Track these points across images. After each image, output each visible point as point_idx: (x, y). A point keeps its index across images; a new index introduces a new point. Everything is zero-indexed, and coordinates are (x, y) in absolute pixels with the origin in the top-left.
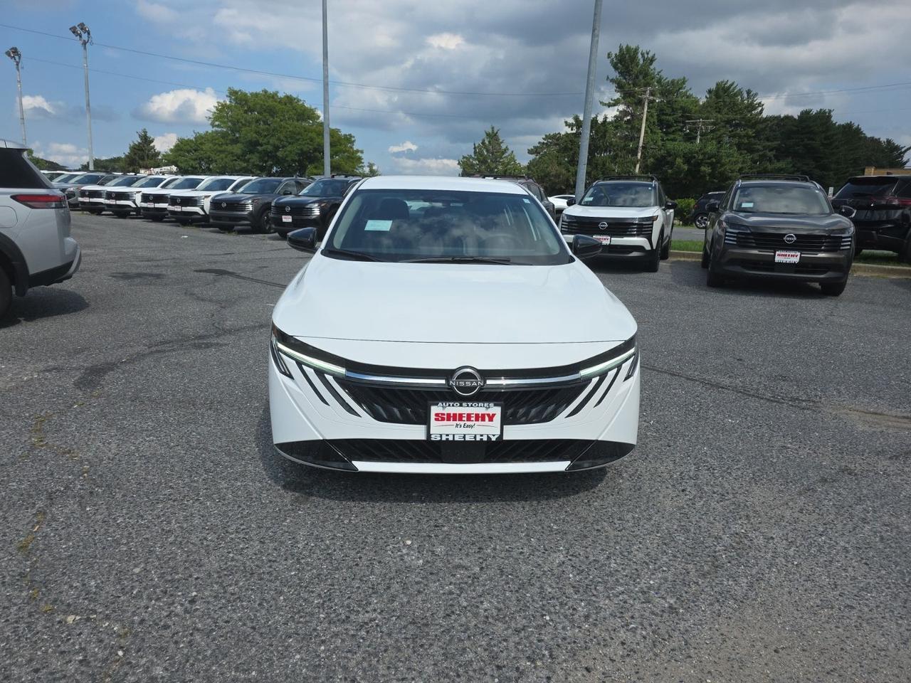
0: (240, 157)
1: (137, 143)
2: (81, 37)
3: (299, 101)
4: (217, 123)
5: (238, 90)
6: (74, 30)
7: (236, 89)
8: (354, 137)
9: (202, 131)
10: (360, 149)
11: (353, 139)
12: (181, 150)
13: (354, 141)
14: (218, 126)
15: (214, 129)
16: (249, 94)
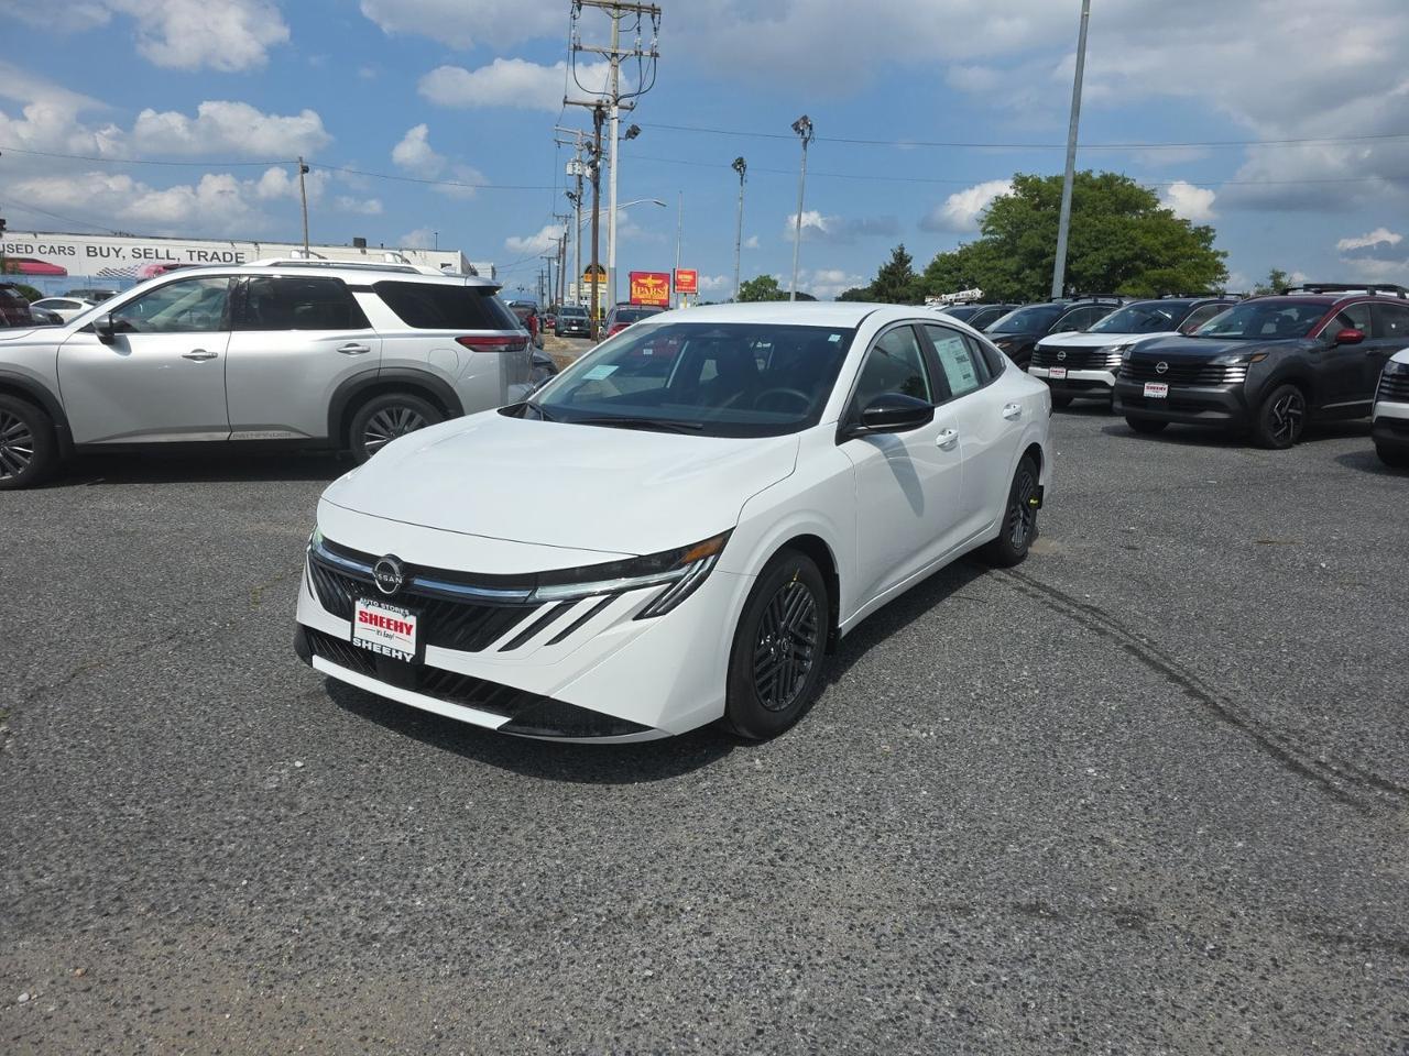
0: (1017, 276)
1: (889, 265)
2: (803, 134)
3: (1125, 180)
4: (991, 228)
5: (1028, 175)
6: (796, 127)
7: (1026, 174)
8: (1214, 231)
9: (969, 242)
10: (1221, 251)
11: (1212, 234)
12: (938, 270)
13: (1213, 238)
14: (991, 232)
15: (987, 237)
16: (1044, 180)
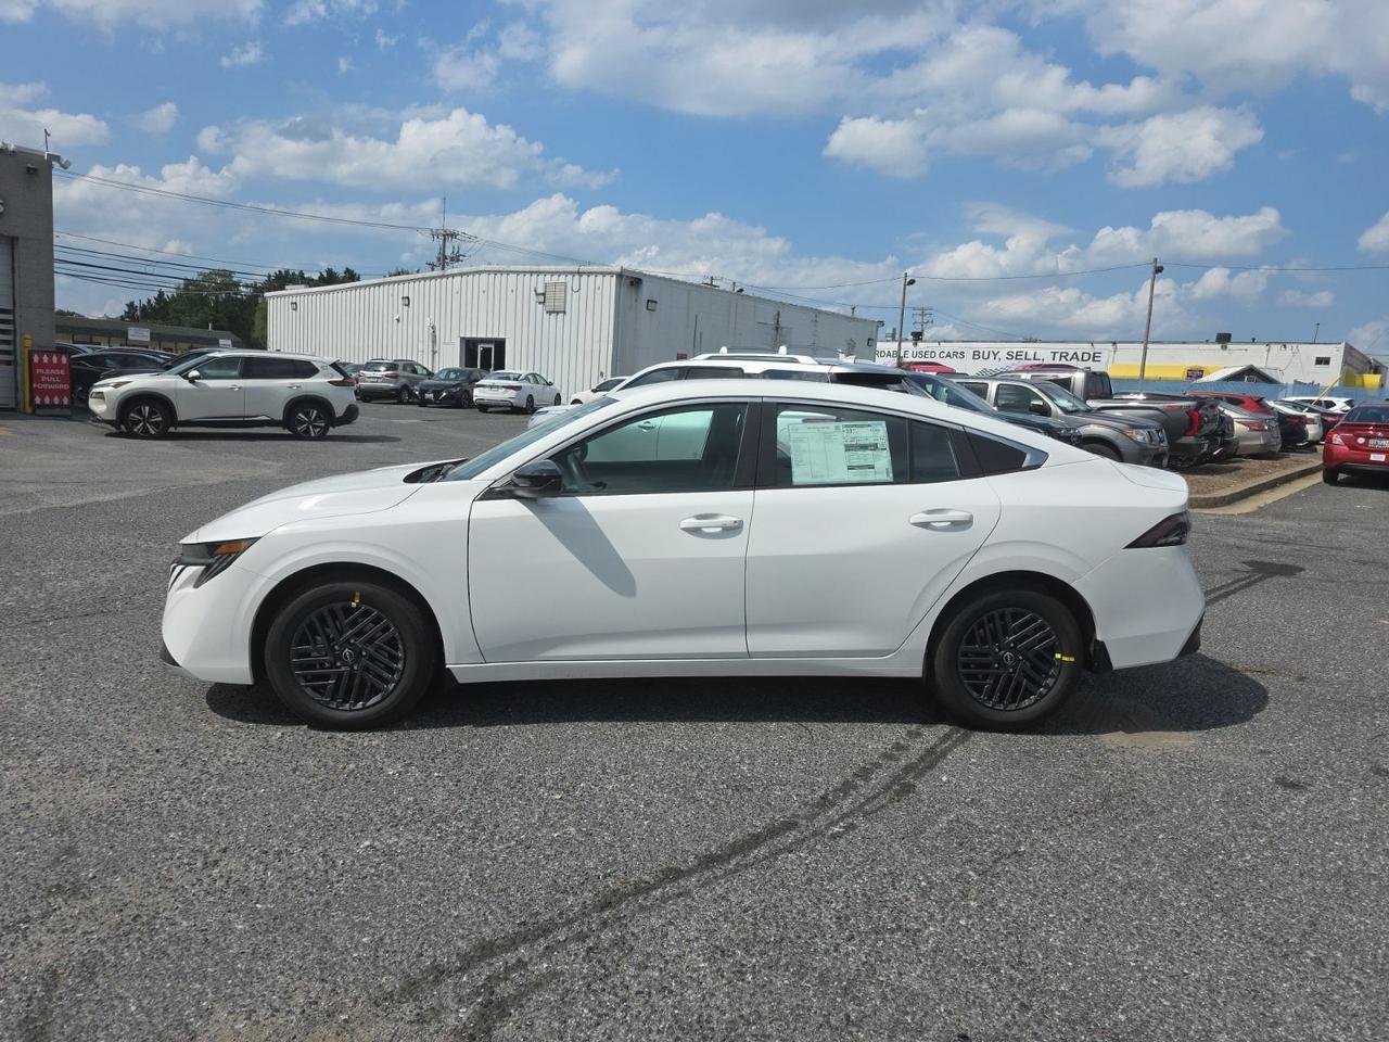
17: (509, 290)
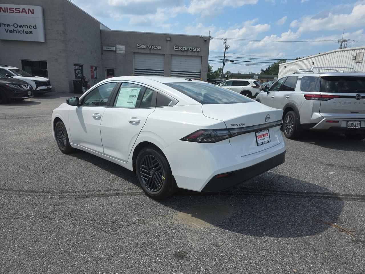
17: (344, 56)
